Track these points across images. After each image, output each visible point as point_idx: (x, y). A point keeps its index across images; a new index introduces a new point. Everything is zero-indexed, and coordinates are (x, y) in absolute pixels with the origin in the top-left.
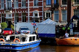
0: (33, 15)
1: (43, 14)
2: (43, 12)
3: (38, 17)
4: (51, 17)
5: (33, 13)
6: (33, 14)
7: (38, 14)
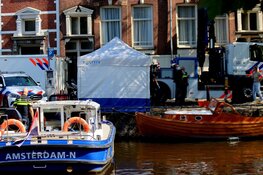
0: (15, 25)
1: (57, 21)
2: (57, 12)
3: (40, 32)
4: (90, 32)
5: (16, 17)
6: (19, 21)
7: (39, 21)
